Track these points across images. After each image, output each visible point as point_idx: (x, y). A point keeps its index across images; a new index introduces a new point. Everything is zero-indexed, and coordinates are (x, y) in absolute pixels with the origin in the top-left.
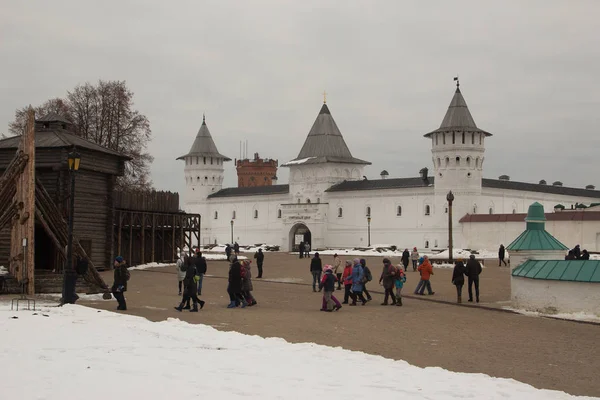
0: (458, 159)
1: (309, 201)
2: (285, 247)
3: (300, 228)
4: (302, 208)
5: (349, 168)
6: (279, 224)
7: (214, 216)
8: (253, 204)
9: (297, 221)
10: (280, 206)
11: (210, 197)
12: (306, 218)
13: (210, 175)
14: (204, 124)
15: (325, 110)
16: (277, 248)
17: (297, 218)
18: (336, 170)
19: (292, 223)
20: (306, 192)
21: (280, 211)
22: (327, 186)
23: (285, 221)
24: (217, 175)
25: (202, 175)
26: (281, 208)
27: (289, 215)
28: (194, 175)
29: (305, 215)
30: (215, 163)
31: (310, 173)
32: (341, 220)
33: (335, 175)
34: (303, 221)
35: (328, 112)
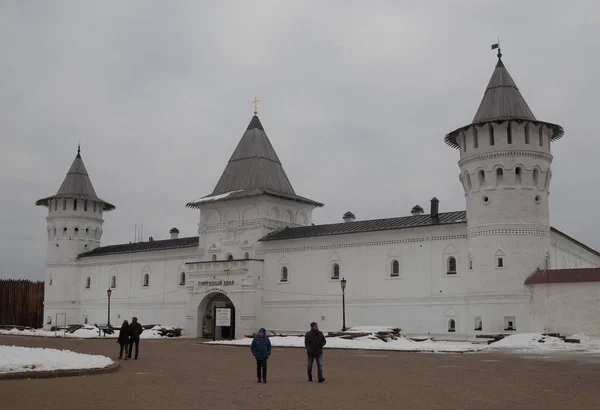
0: (518, 171)
1: (231, 257)
2: (191, 329)
3: (216, 300)
4: (221, 267)
5: (294, 207)
6: (183, 294)
7: (86, 284)
8: (142, 265)
9: (211, 289)
10: (183, 267)
11: (81, 256)
12: (228, 283)
13: (83, 225)
14: (79, 156)
15: (256, 123)
16: (177, 332)
17: (211, 284)
18: (275, 209)
19: (203, 293)
20: (224, 244)
21: (183, 275)
22: (261, 233)
23: (192, 288)
24: (93, 225)
25: (71, 225)
26: (186, 269)
27: (197, 280)
28: (59, 224)
29: (226, 279)
30: (90, 208)
31: (233, 214)
32: (284, 287)
33: (273, 217)
34: (221, 289)
35: (261, 128)
